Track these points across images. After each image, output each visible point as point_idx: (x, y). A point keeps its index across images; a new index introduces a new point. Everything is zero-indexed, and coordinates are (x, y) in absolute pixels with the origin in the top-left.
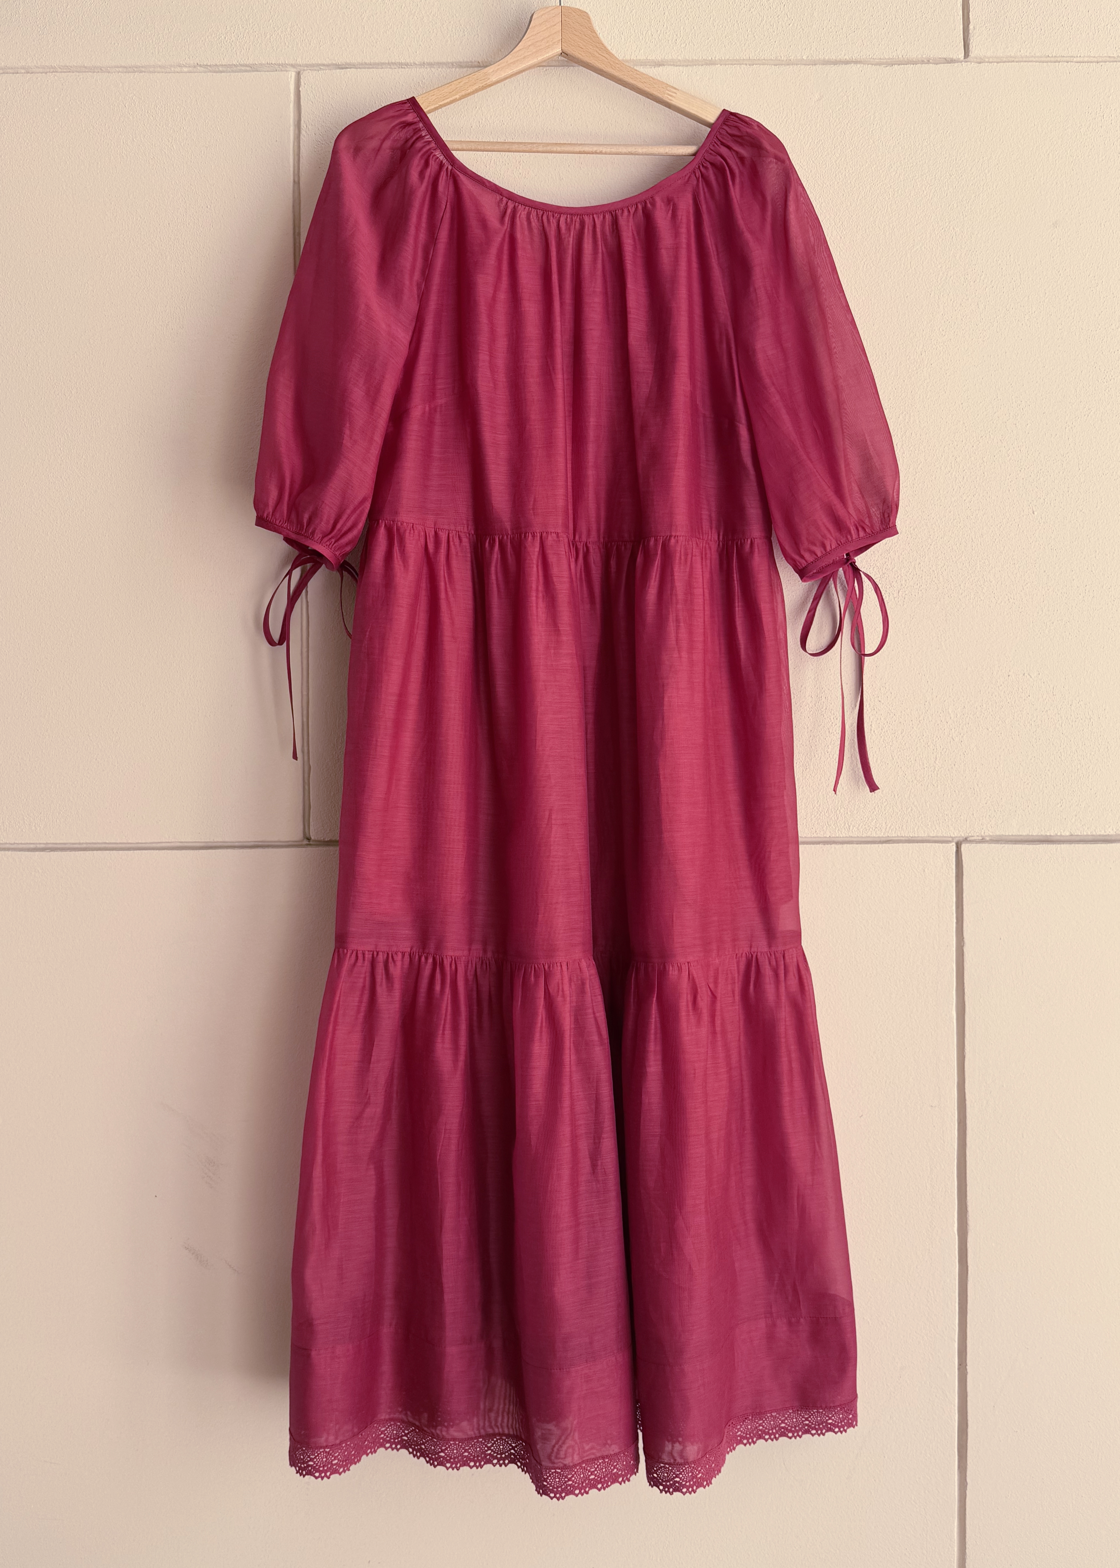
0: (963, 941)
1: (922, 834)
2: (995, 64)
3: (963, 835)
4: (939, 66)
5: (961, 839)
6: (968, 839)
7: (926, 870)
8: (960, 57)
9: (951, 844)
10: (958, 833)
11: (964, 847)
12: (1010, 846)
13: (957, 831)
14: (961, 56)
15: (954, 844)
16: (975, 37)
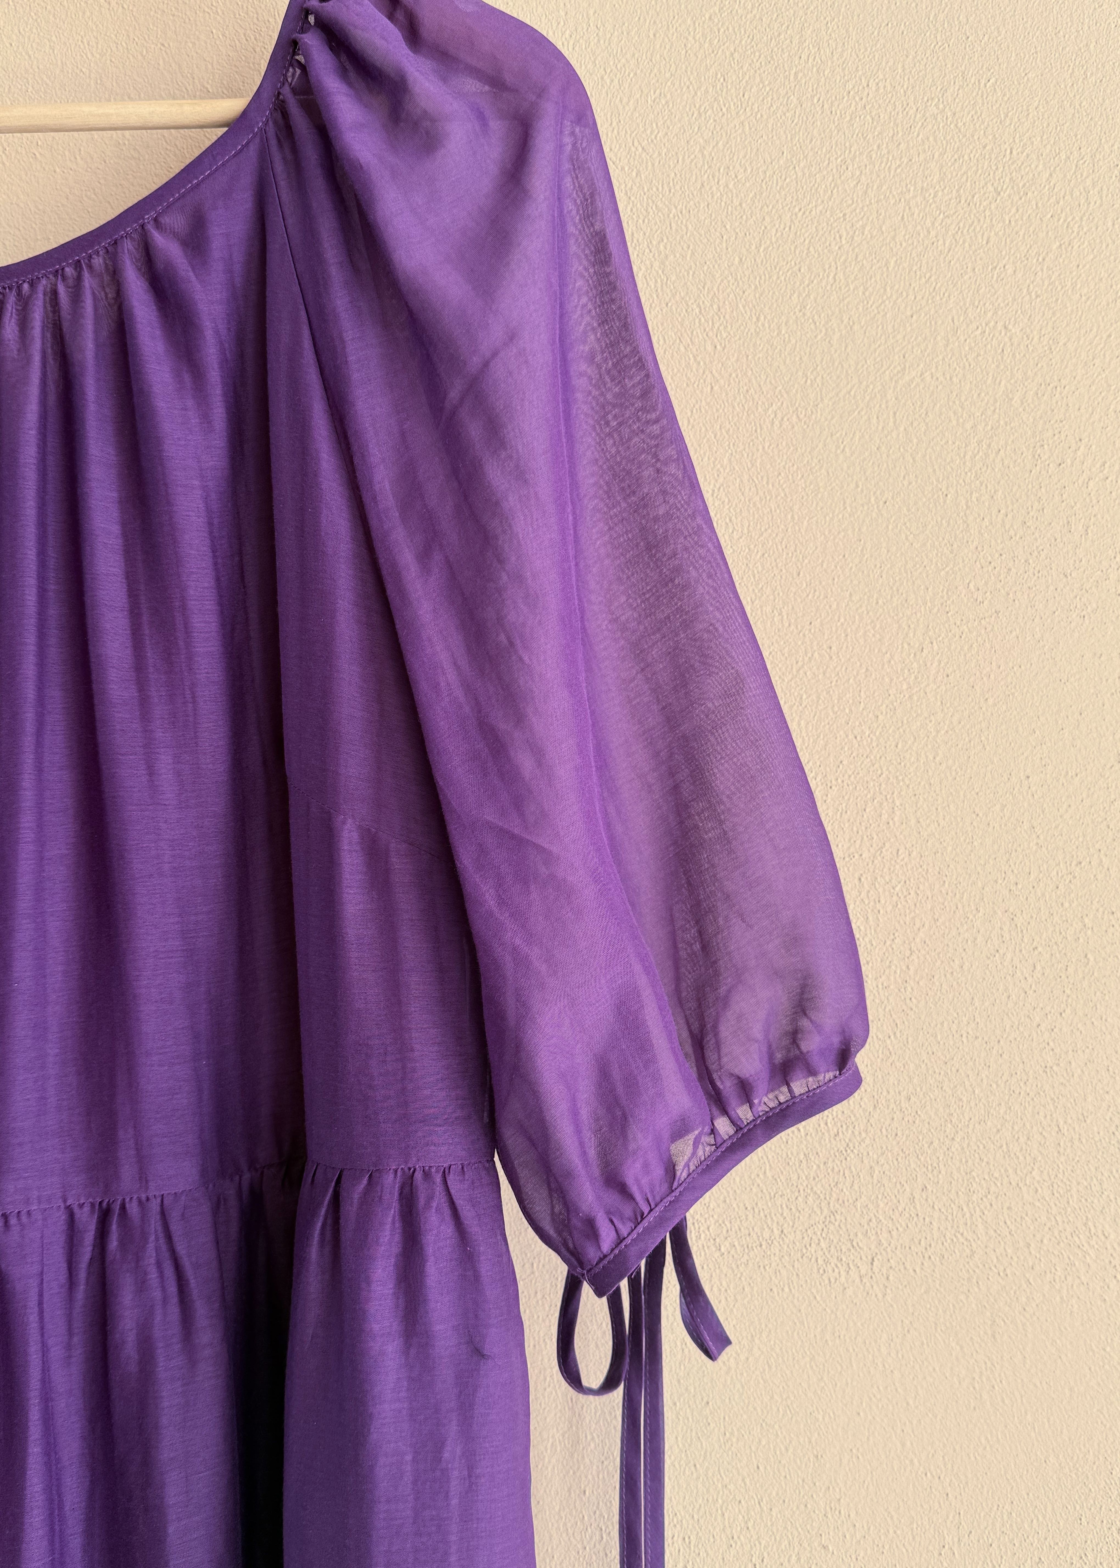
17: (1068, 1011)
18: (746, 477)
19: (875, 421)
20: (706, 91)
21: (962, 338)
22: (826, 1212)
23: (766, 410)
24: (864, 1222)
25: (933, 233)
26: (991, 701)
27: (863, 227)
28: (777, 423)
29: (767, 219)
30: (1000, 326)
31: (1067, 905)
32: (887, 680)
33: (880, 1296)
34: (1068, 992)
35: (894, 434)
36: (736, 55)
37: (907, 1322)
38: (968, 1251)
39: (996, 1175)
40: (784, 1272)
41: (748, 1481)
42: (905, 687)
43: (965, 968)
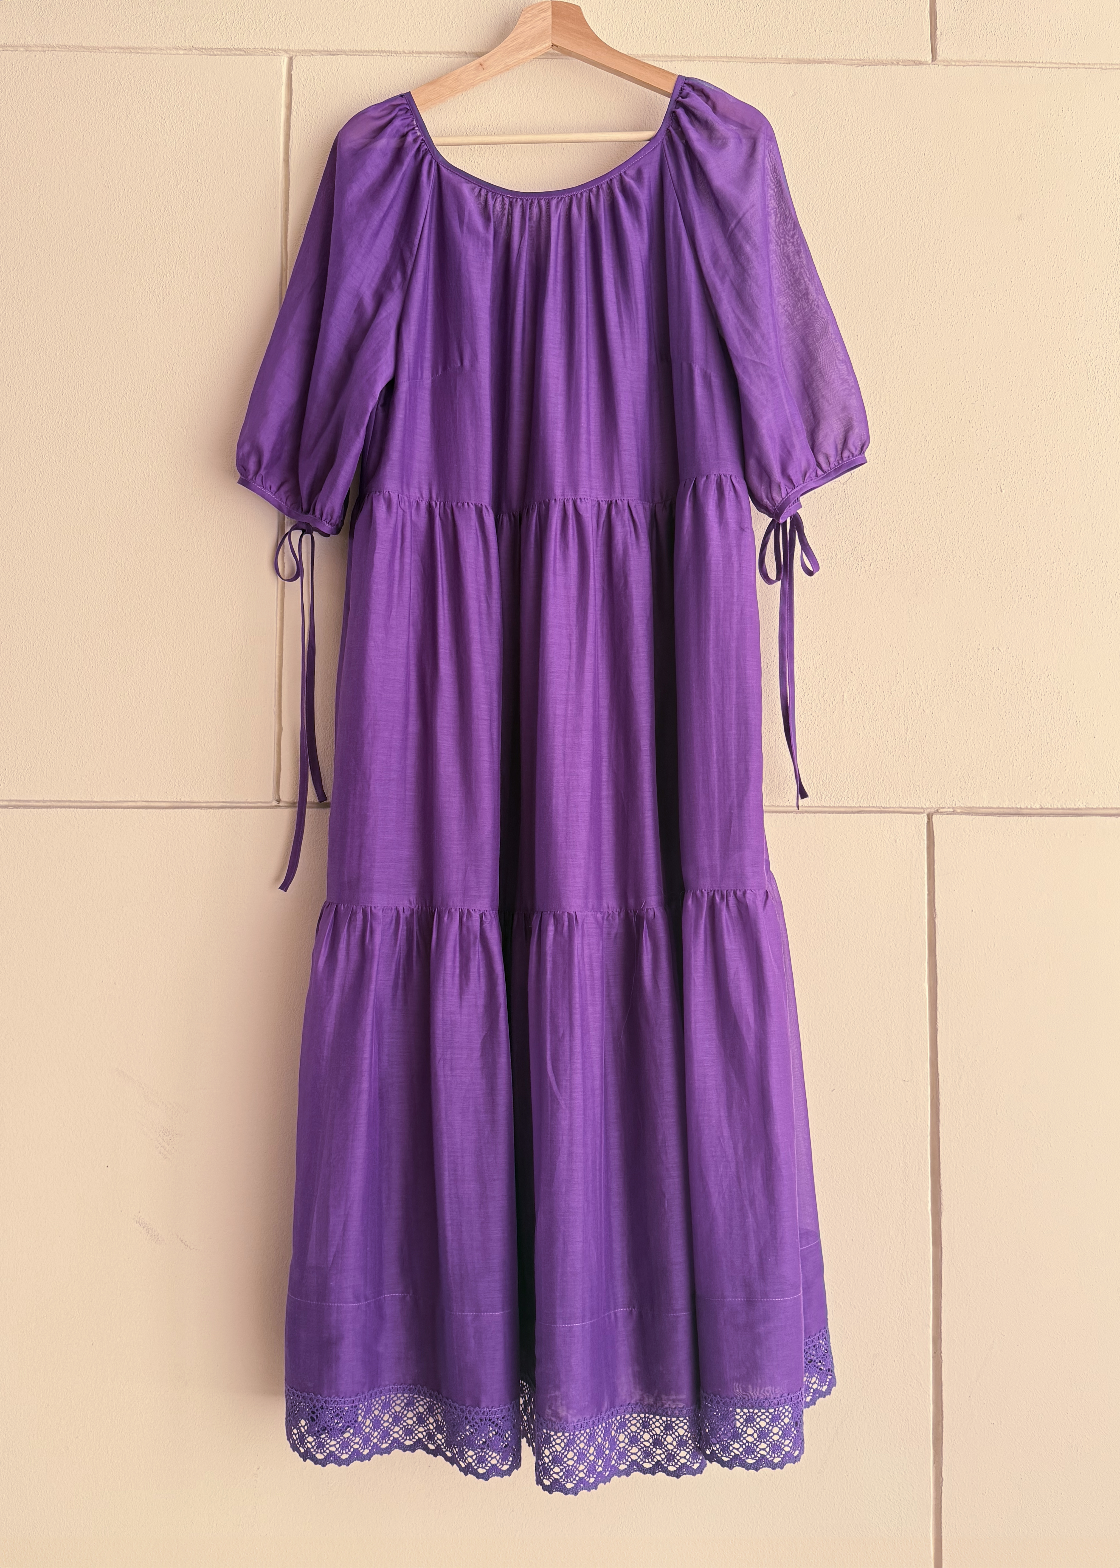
0: (935, 912)
1: (893, 804)
2: (962, 67)
3: (934, 806)
4: (907, 67)
5: (933, 810)
6: (940, 811)
7: (898, 840)
8: (928, 60)
9: (922, 815)
10: (929, 804)
11: (935, 818)
12: (981, 817)
13: (929, 802)
14: (929, 58)
15: (925, 815)
16: (942, 42)
17: (946, 472)
18: (825, 272)
19: (873, 253)
20: (811, 132)
21: (906, 223)
22: (853, 547)
23: (833, 248)
24: (867, 550)
25: (895, 184)
26: (917, 357)
27: (869, 182)
28: (837, 252)
29: (833, 179)
30: (920, 219)
31: (945, 433)
32: (879, 348)
33: (873, 578)
34: (946, 465)
35: (881, 257)
36: (822, 119)
37: (883, 588)
38: (907, 562)
39: (918, 533)
40: (837, 569)
41: (822, 646)
42: (885, 350)
43: (907, 457)
